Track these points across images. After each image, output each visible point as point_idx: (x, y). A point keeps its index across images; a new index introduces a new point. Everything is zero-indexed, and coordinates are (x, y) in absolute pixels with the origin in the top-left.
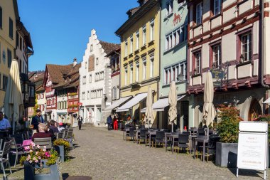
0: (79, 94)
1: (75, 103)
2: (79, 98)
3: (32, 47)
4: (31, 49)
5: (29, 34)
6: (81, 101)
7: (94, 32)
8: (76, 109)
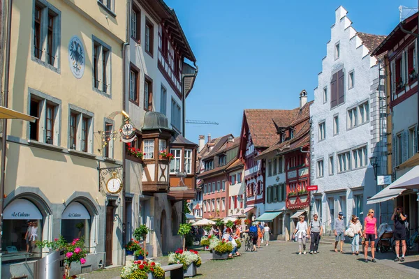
0: (309, 167)
1: (301, 189)
2: (309, 175)
3: (193, 60)
4: (191, 63)
6: (315, 181)
7: (342, 12)
8: (304, 200)
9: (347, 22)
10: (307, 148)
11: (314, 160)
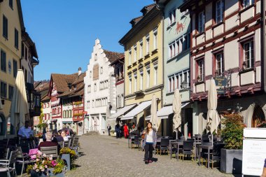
0: (84, 103)
1: (81, 112)
2: (84, 107)
3: (37, 57)
4: (36, 59)
5: (34, 44)
6: (86, 110)
7: (98, 41)
8: (81, 117)
9: (100, 46)
10: (82, 95)
11: (86, 101)
